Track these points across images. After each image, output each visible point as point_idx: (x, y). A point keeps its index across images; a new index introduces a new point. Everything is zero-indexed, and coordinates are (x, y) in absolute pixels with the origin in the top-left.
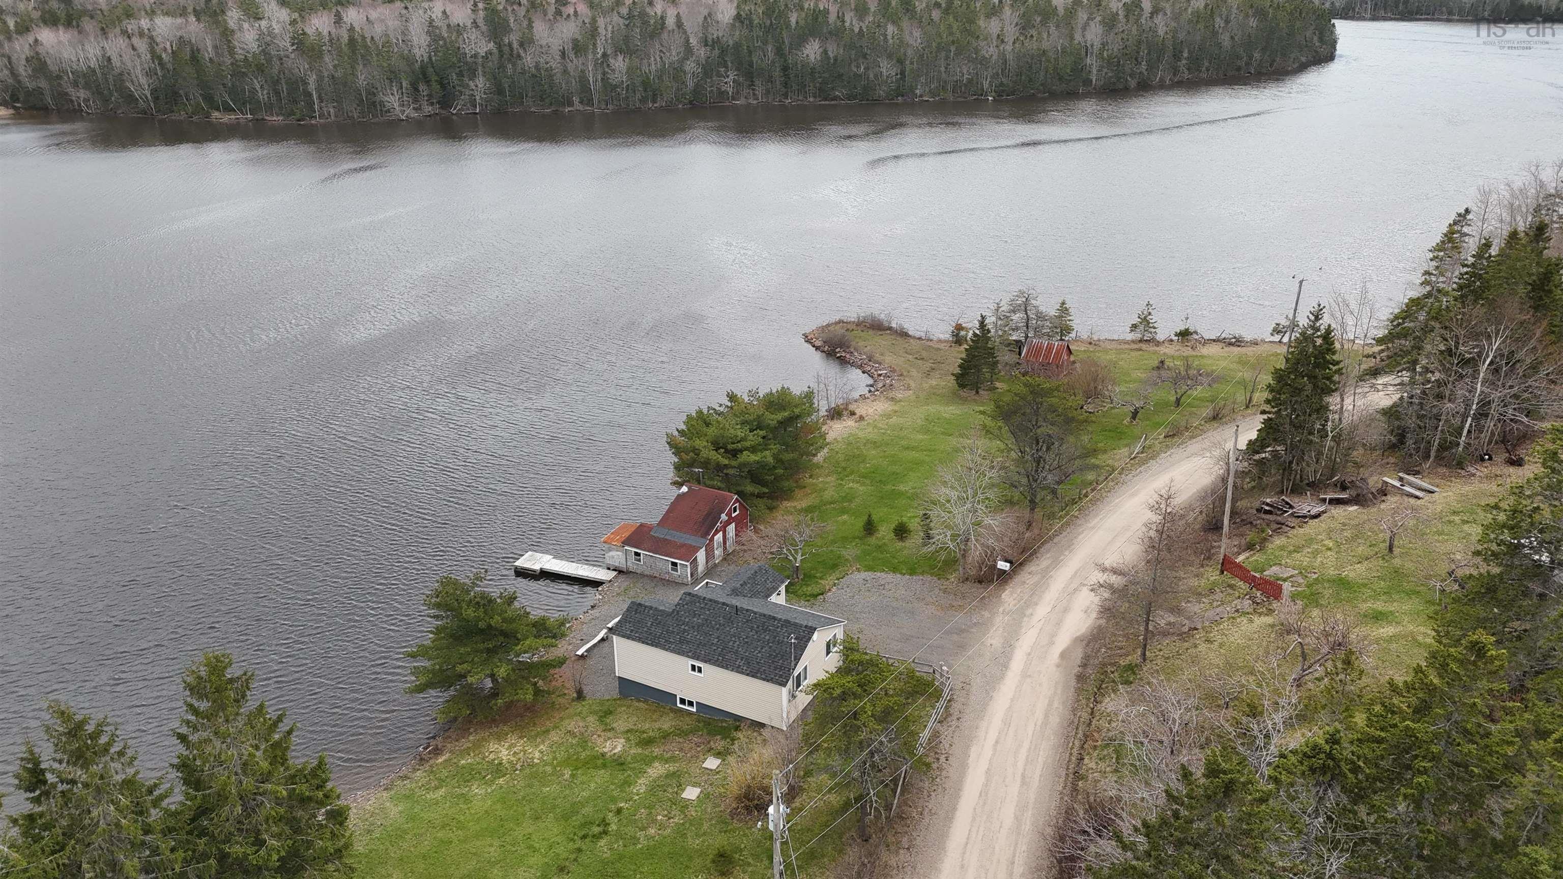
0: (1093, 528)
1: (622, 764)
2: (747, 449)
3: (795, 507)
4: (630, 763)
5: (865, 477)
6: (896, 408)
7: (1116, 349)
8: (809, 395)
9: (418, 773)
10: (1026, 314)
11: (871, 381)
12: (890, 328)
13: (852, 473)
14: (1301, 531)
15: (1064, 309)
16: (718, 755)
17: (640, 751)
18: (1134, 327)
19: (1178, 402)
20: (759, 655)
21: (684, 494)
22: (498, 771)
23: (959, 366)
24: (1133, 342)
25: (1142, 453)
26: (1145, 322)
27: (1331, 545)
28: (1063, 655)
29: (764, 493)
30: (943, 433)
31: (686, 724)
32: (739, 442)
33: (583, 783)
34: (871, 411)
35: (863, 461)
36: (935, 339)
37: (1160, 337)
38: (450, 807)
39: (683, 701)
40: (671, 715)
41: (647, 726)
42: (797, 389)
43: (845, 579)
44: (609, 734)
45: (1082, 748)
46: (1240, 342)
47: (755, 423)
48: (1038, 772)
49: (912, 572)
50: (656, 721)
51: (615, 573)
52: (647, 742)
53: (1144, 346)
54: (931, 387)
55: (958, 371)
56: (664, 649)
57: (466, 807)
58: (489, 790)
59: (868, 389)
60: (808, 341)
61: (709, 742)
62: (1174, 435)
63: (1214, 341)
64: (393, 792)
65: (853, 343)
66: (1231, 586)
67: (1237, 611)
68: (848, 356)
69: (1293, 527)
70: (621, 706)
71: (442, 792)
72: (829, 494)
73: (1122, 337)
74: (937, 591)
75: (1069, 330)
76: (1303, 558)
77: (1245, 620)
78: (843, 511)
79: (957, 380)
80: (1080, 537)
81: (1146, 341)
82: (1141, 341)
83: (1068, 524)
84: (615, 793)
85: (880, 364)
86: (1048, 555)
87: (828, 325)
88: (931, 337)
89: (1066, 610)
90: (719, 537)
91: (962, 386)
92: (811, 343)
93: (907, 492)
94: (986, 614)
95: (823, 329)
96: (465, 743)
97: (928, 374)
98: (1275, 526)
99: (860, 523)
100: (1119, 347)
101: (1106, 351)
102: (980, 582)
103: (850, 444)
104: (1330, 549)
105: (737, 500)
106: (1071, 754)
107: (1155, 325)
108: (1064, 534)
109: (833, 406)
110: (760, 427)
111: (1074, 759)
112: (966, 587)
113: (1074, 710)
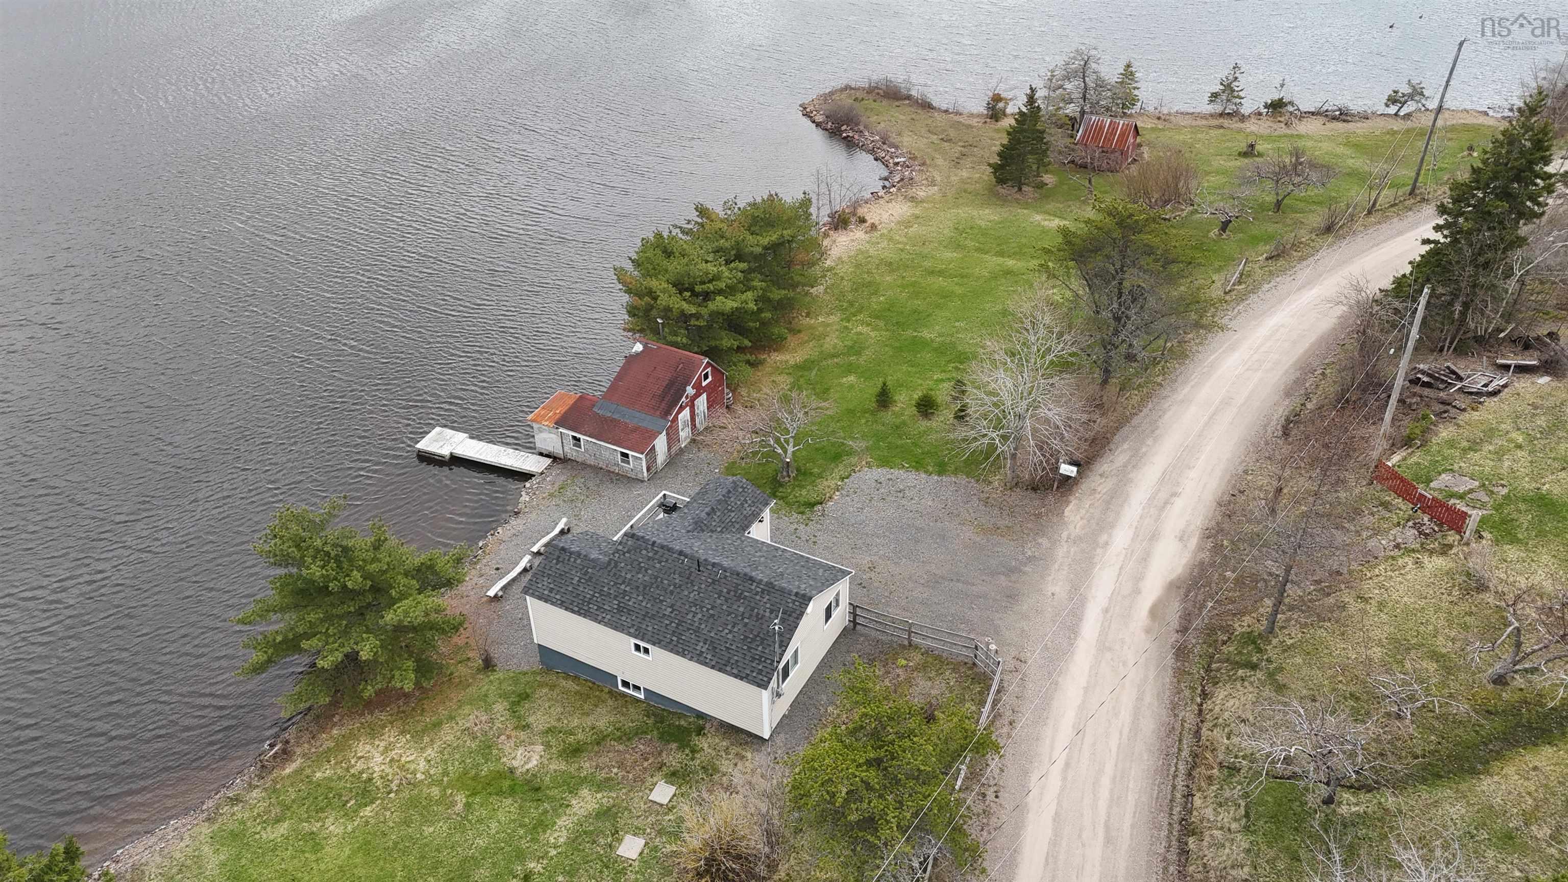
0: (1182, 401)
1: (538, 789)
2: (720, 292)
3: (787, 361)
4: (548, 788)
5: (877, 317)
6: (917, 212)
7: (1191, 127)
8: (806, 203)
9: (255, 793)
10: (1084, 82)
11: (885, 173)
12: (909, 97)
13: (860, 311)
14: (1475, 415)
15: (1128, 73)
16: (673, 777)
17: (563, 766)
18: (1214, 96)
19: (1278, 205)
20: (730, 636)
21: (638, 354)
22: (365, 792)
23: (999, 155)
24: (1212, 115)
25: (1240, 283)
26: (1229, 90)
27: (1520, 440)
28: (1154, 612)
29: (746, 347)
30: (978, 250)
31: (632, 719)
32: (710, 281)
33: (480, 821)
34: (885, 216)
35: (876, 293)
36: (965, 112)
37: (1246, 109)
38: (293, 857)
39: (626, 684)
40: (610, 702)
41: (576, 722)
42: (790, 195)
43: (852, 479)
44: (522, 735)
45: (1190, 774)
46: (1346, 114)
47: (733, 252)
48: (1128, 821)
49: (942, 469)
50: (588, 715)
51: (549, 461)
52: (574, 752)
53: (1226, 122)
54: (963, 181)
55: (996, 160)
56: (595, 620)
57: (313, 858)
58: (350, 828)
59: (881, 183)
60: (807, 115)
61: (660, 754)
62: (1278, 255)
63: (1313, 113)
64: (215, 827)
65: (863, 119)
66: (1386, 505)
67: (1397, 546)
68: (856, 137)
69: (1464, 410)
70: (541, 685)
71: (283, 828)
72: (832, 342)
73: (1198, 110)
74: (975, 502)
75: (1133, 101)
76: (1482, 460)
77: (1409, 561)
78: (850, 369)
79: (994, 173)
80: (1166, 416)
81: (1229, 114)
82: (1221, 115)
83: (1149, 396)
84: (524, 844)
85: (897, 147)
86: (1126, 446)
87: (831, 93)
88: (961, 110)
89: (1154, 537)
90: (685, 414)
91: (1001, 181)
92: (809, 117)
93: (932, 341)
94: (1044, 541)
95: (827, 97)
96: (326, 741)
97: (957, 163)
98: (1439, 408)
99: (873, 389)
100: (1194, 123)
101: (1179, 128)
102: (1035, 489)
103: (858, 266)
104: (1519, 447)
105: (708, 364)
106: (1174, 787)
107: (1241, 94)
108: (1145, 411)
109: (838, 208)
110: (739, 257)
111: (1179, 796)
112: (1016, 497)
113: (1174, 707)
